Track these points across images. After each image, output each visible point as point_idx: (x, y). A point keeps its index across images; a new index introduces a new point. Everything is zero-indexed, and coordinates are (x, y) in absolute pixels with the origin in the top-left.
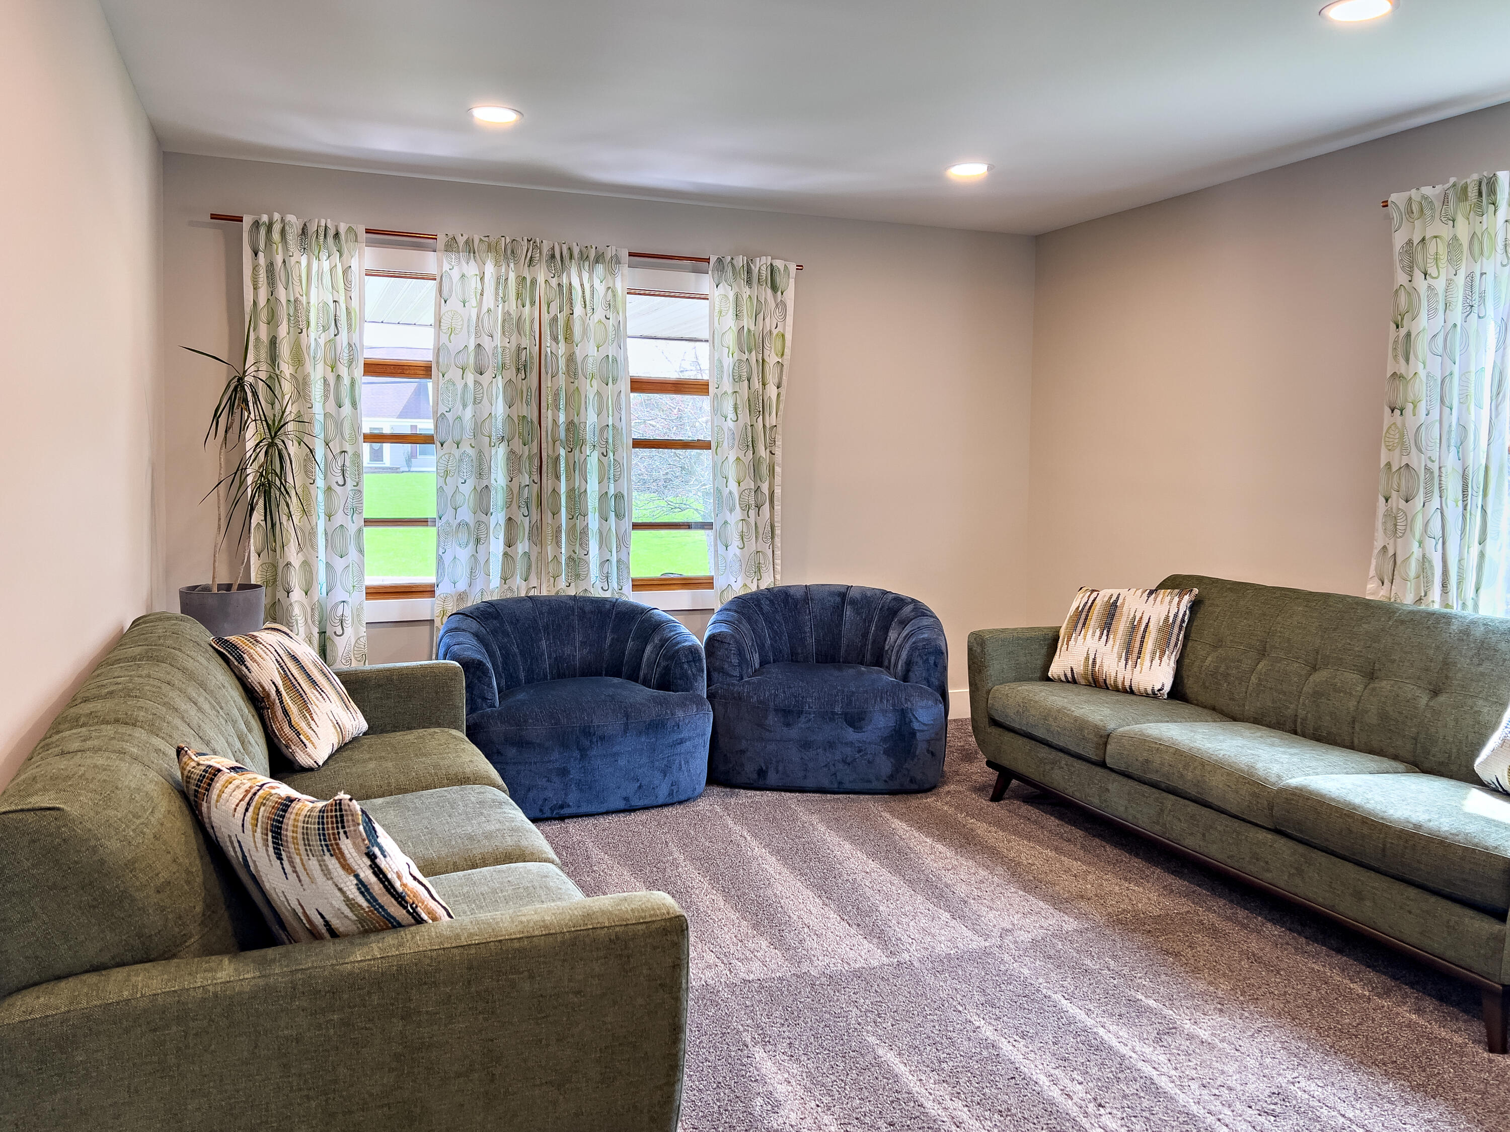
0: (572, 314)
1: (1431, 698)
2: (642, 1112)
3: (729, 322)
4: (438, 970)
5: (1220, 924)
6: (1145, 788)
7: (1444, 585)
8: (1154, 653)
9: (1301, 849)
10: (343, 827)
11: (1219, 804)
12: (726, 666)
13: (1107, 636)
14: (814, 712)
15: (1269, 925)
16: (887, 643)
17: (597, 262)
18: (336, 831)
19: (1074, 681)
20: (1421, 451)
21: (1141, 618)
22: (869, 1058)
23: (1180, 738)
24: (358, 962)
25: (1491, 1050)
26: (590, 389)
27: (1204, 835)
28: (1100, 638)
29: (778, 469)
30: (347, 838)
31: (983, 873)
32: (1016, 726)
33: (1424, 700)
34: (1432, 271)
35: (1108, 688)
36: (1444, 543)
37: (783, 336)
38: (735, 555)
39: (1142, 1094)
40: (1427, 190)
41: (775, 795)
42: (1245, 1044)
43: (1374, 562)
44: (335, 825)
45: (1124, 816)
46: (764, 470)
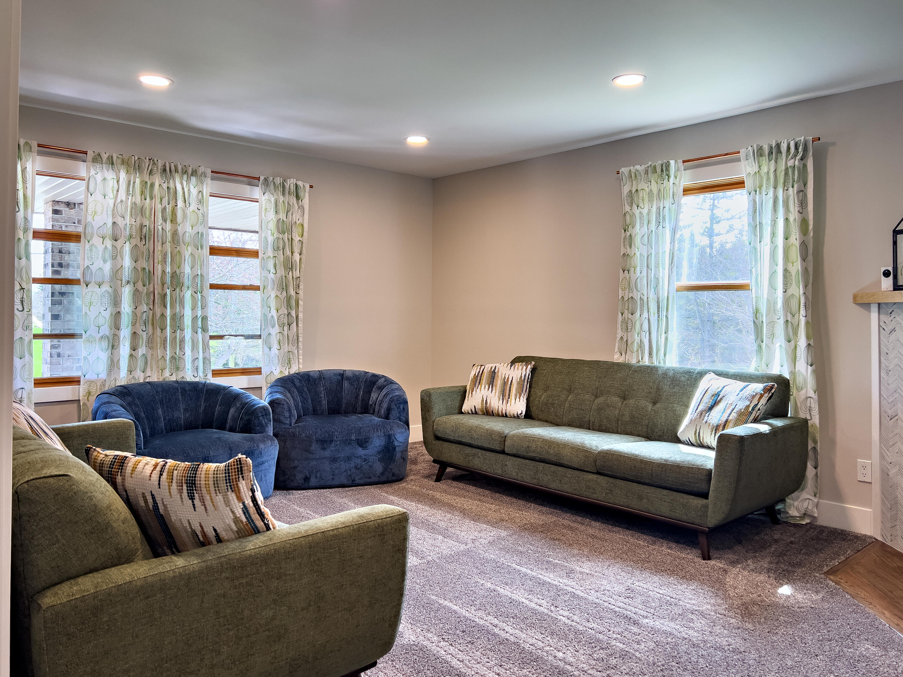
0: (177, 206)
1: (653, 406)
2: (386, 621)
3: (271, 216)
4: (295, 550)
5: (572, 525)
6: (527, 461)
7: (650, 354)
8: (516, 396)
9: (611, 480)
10: (242, 474)
11: (569, 464)
12: (282, 418)
13: (492, 388)
14: (339, 440)
15: (593, 522)
16: (371, 400)
17: (192, 175)
18: (237, 477)
19: (476, 413)
20: (637, 290)
21: (508, 378)
22: (436, 605)
23: (544, 434)
24: (252, 549)
25: (704, 560)
26: (187, 252)
27: (560, 481)
28: (488, 389)
29: (301, 302)
30: (243, 480)
31: (449, 516)
32: (452, 438)
33: (650, 406)
34: (641, 205)
35: (494, 415)
36: (650, 334)
37: (302, 225)
38: (275, 353)
39: (572, 599)
40: (638, 167)
41: (316, 491)
42: (606, 572)
43: (617, 345)
44: (237, 473)
45: (516, 477)
46: (293, 303)
